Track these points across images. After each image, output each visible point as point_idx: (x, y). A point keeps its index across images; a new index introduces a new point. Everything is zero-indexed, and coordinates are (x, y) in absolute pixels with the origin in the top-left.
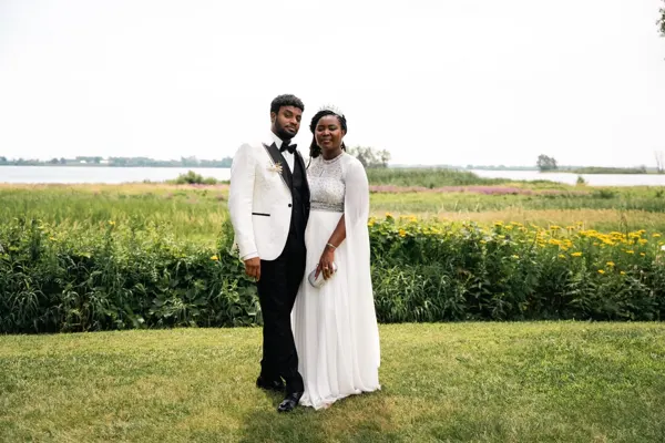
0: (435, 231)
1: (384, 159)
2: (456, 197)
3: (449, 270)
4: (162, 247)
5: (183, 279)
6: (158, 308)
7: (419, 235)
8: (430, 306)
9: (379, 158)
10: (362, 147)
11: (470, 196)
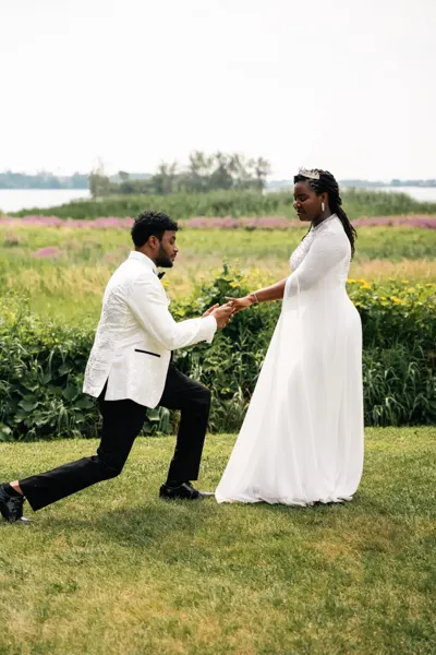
0: (397, 301)
1: (259, 173)
2: (382, 234)
3: (418, 355)
4: (22, 330)
5: (57, 373)
6: (28, 413)
7: (375, 307)
8: (392, 404)
9: (252, 171)
10: (224, 155)
11: (402, 233)
